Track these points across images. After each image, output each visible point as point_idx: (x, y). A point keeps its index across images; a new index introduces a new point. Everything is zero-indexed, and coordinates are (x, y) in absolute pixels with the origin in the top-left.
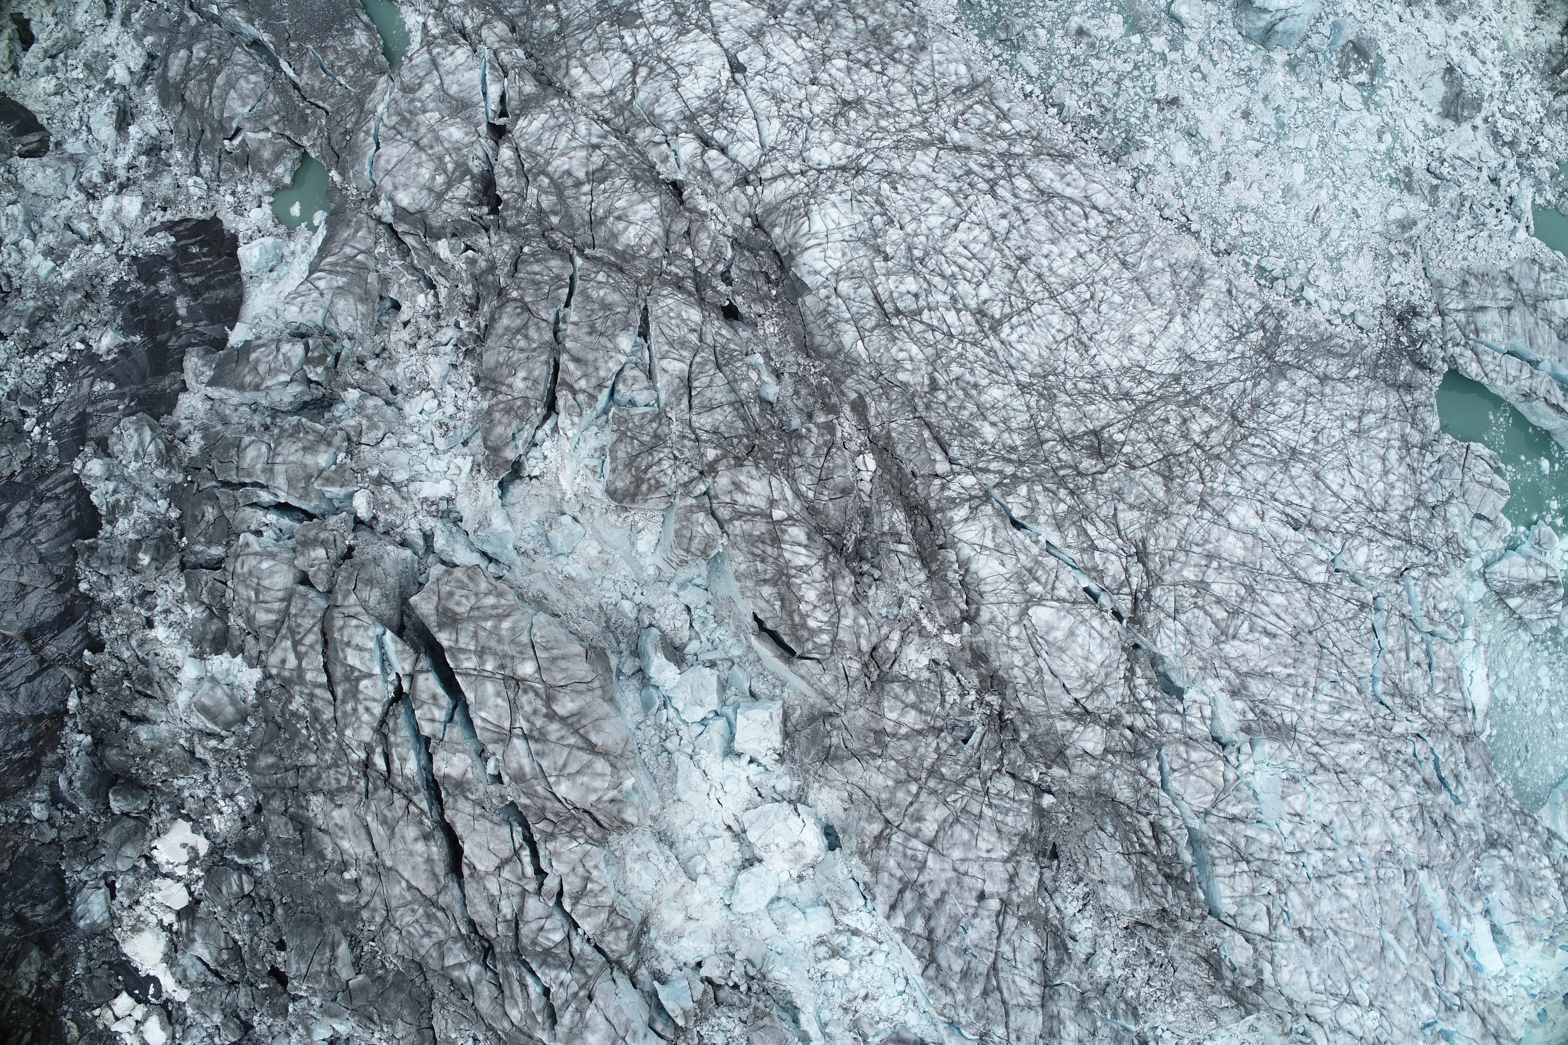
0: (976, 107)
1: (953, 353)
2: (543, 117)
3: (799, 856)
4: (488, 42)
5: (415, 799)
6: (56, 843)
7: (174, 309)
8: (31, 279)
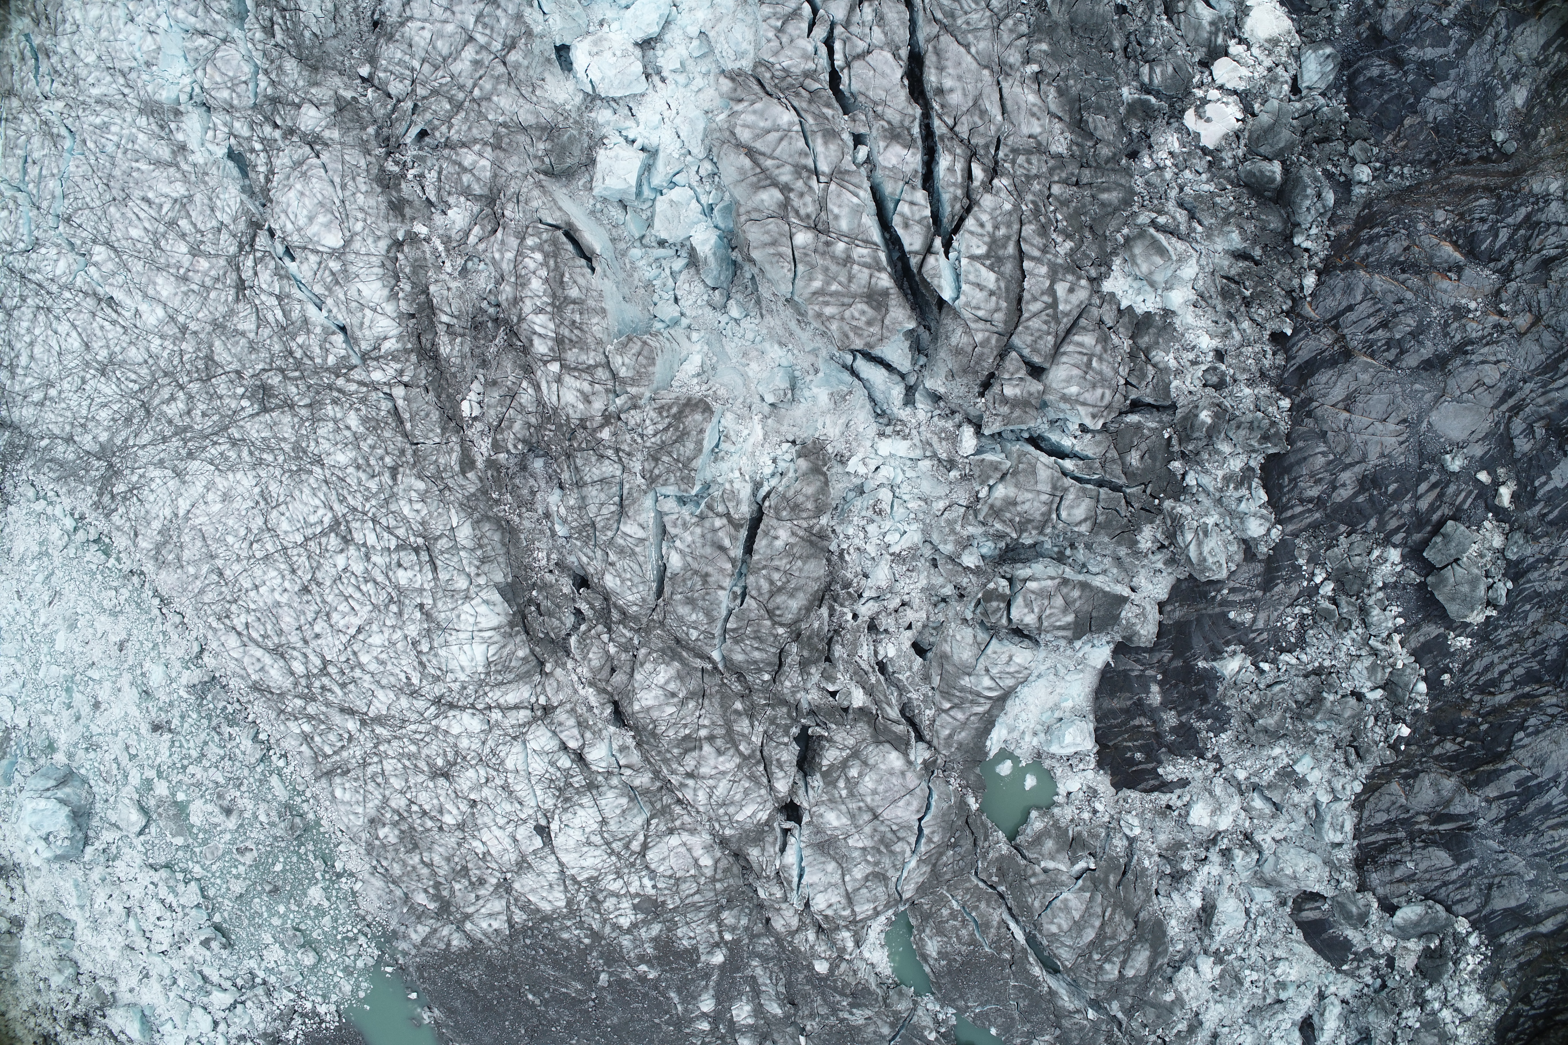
0: (330, 752)
1: (374, 502)
2: (740, 817)
3: (595, 43)
4: (791, 912)
5: (944, 130)
6: (1349, 139)
7: (1163, 692)
8: (1321, 755)
